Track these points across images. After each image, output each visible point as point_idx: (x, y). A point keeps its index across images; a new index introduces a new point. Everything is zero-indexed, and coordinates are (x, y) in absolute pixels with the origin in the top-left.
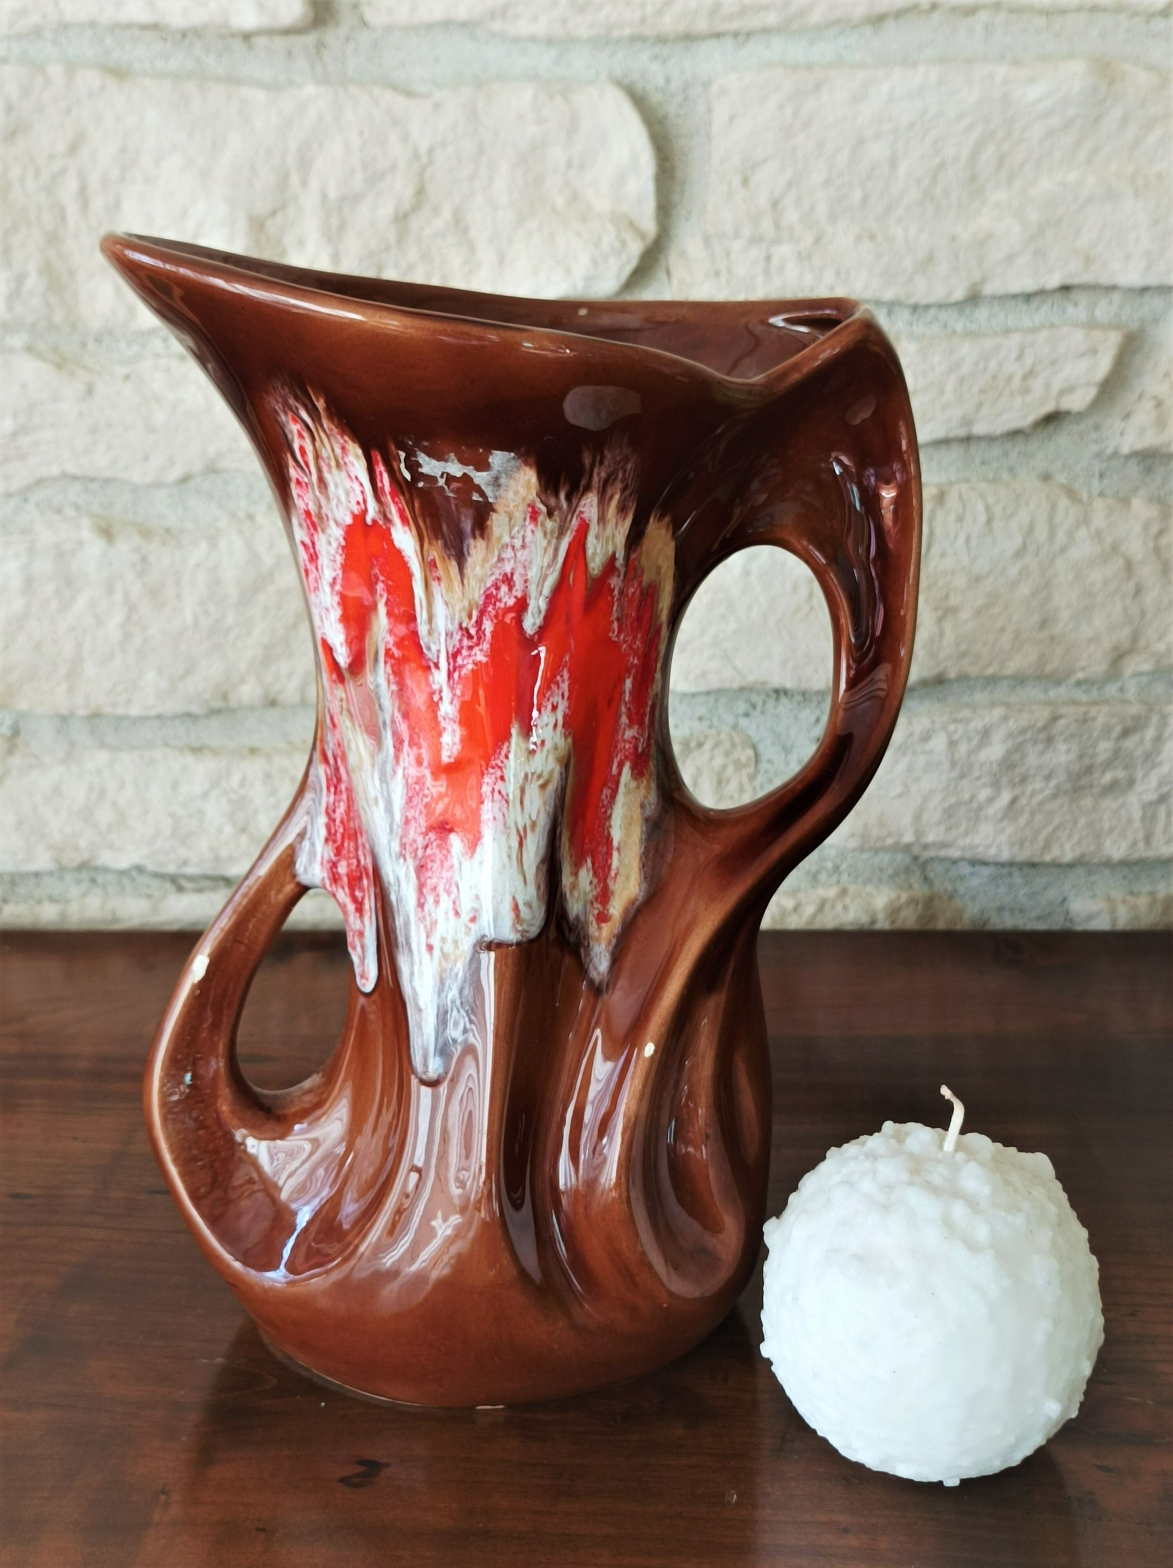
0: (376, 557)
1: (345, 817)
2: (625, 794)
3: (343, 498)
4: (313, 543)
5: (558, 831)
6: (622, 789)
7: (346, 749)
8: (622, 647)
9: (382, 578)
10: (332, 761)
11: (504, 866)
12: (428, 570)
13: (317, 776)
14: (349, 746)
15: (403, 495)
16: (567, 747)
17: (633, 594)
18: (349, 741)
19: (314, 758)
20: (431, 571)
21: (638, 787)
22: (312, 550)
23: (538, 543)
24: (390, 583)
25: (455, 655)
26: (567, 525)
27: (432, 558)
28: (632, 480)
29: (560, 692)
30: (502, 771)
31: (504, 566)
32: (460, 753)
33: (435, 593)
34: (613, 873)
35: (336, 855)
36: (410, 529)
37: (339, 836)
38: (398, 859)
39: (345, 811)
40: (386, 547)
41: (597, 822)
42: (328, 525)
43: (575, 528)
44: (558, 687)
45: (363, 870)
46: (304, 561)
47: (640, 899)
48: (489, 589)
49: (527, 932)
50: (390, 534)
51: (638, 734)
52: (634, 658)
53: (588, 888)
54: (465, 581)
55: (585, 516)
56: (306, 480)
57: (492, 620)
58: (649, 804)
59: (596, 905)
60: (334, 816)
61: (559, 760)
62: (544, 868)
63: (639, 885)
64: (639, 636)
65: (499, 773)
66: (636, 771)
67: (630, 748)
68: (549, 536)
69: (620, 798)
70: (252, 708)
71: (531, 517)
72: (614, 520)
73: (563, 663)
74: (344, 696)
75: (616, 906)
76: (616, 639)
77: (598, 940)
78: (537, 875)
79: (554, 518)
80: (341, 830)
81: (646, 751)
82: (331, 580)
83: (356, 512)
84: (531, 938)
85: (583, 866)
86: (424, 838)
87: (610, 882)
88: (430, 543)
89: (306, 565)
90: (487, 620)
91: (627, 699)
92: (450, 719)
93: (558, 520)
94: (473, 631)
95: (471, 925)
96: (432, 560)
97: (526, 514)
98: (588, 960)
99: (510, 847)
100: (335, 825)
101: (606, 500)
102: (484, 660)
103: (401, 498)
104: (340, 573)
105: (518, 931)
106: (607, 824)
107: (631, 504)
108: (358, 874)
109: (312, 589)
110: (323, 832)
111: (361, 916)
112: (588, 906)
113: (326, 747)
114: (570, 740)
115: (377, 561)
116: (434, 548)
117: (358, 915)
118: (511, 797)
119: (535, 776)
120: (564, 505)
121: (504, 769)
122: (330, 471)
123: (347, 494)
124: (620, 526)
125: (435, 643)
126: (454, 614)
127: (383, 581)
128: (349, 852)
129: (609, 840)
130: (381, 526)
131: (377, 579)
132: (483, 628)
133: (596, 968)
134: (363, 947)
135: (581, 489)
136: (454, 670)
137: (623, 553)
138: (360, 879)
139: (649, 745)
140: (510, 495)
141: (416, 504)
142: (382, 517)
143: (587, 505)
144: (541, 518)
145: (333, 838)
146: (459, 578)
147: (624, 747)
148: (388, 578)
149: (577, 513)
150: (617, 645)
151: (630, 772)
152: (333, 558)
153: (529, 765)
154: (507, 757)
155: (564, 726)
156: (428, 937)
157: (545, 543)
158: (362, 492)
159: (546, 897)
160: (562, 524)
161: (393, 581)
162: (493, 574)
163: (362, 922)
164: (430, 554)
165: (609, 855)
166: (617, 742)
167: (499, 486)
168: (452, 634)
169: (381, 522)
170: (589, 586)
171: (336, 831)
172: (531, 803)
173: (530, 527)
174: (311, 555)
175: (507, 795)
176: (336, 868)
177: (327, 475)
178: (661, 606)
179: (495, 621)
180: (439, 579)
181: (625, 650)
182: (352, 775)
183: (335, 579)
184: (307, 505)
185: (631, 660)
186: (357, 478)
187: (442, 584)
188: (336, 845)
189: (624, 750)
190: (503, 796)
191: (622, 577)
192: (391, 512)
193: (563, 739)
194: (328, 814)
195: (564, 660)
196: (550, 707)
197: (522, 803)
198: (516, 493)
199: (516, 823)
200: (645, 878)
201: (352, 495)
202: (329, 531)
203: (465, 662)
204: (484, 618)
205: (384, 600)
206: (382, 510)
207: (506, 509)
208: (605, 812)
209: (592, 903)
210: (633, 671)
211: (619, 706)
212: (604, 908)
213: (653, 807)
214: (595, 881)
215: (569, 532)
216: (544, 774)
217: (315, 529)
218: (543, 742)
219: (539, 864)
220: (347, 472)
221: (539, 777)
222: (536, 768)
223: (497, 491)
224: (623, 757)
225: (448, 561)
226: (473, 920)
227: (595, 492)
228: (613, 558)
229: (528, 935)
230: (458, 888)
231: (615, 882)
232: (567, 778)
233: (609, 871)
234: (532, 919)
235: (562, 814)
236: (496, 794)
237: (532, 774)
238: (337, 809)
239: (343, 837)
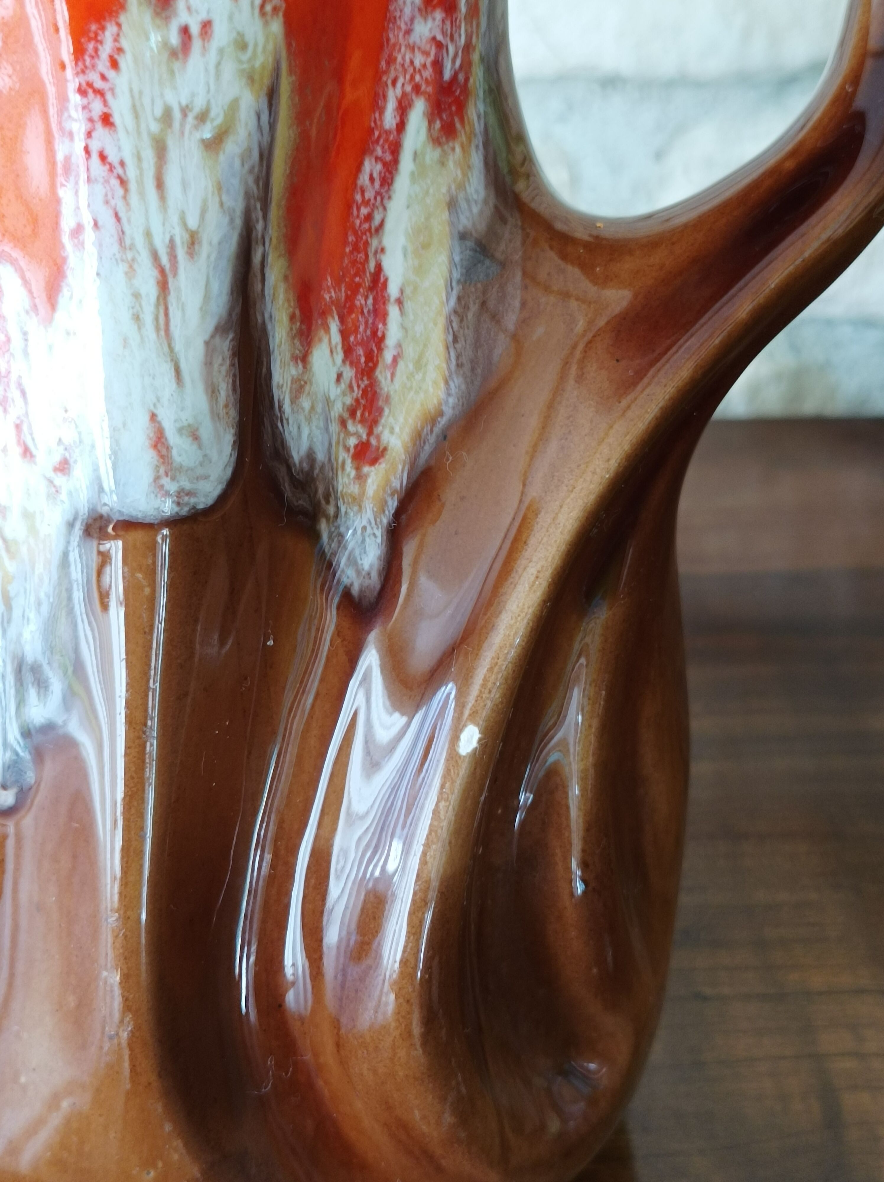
2: (414, 178)
5: (257, 258)
6: (406, 163)
11: (125, 342)
16: (270, 47)
21: (442, 163)
30: (105, 103)
34: (388, 356)
41: (351, 238)
47: (448, 412)
49: (189, 494)
51: (444, 33)
53: (335, 391)
58: (468, 201)
59: (351, 427)
63: (447, 383)
65: (97, 107)
66: (438, 124)
67: (424, 66)
69: (404, 185)
75: (397, 430)
77: (358, 501)
78: (208, 363)
81: (461, 77)
84: (201, 506)
85: (320, 340)
87: (382, 375)
95: (59, 480)
98: (335, 547)
99: (137, 296)
105: (167, 494)
106: (374, 243)
112: (335, 427)
114: (277, 26)
118: (131, 173)
119: (191, 119)
121: (109, 96)
129: (378, 281)
133: (353, 561)
139: (466, 66)
147: (412, 62)
151: (425, 124)
153: (175, 88)
154: (114, 64)
159: (233, 413)
165: (380, 314)
166: (396, 46)
172: (185, 185)
175: (122, 164)
189: (411, 70)
190: (112, 167)
197: (160, 184)
199: (148, 234)
200: (459, 366)
208: (369, 218)
212: (370, 433)
213: (475, 210)
214: (349, 373)
216: (212, 114)
219: (213, 336)
221: (203, 117)
222: (193, 95)
224: (408, 88)
226: (62, 467)
229: (193, 500)
230: (23, 393)
231: (393, 375)
232: (272, 126)
233: (380, 349)
234: (201, 464)
235: (265, 217)
236: (95, 157)
237: (185, 111)
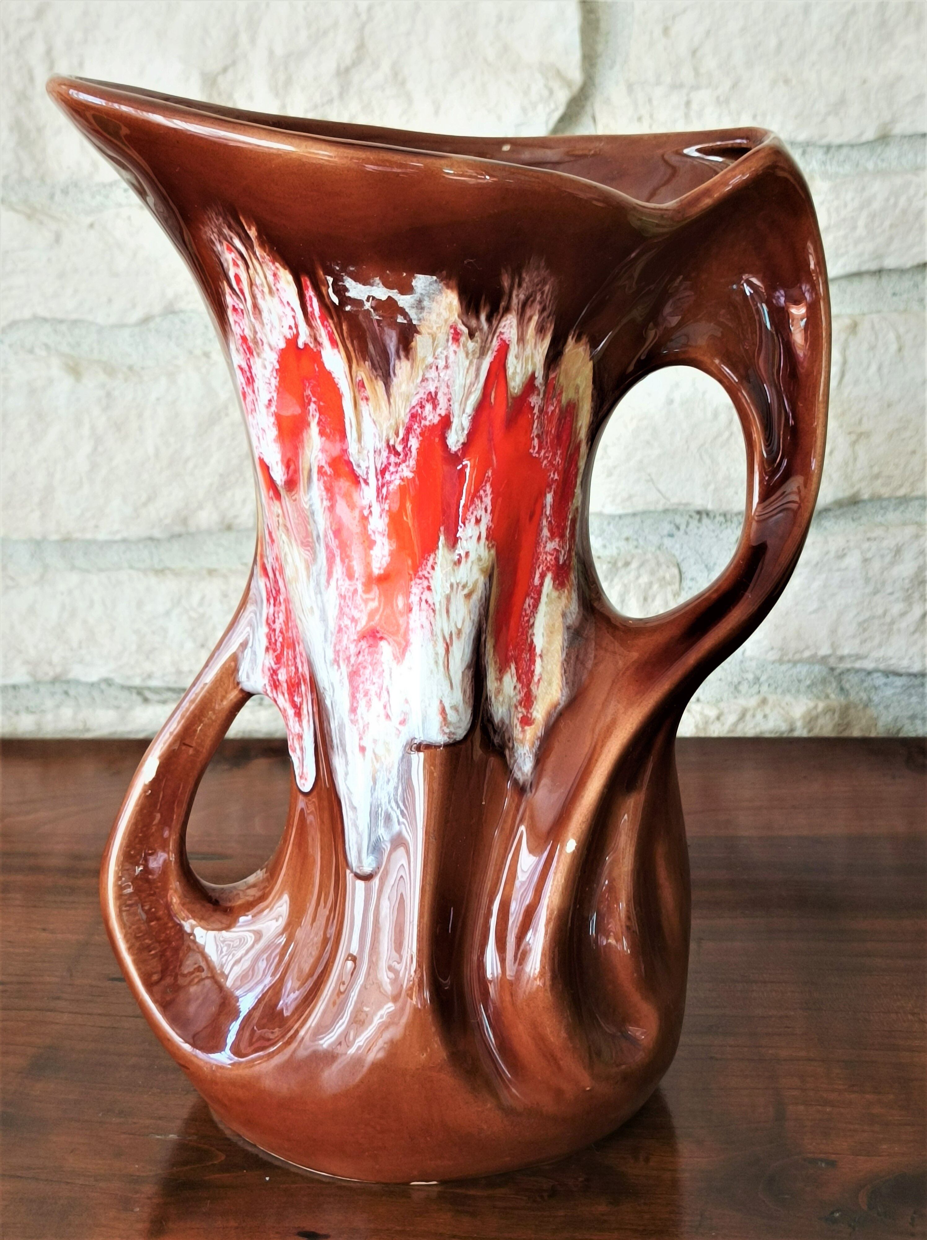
0: (308, 379)
1: (284, 628)
2: (547, 604)
3: (276, 323)
4: (250, 367)
5: (483, 639)
6: (544, 599)
7: (283, 563)
8: (542, 463)
9: (313, 399)
10: (271, 574)
11: (432, 672)
12: (356, 390)
13: (258, 589)
14: (286, 559)
15: (332, 318)
16: (491, 559)
17: (553, 412)
18: (285, 555)
19: (255, 571)
20: (359, 391)
21: (559, 598)
22: (248, 374)
23: (460, 364)
24: (322, 404)
25: (383, 472)
26: (487, 346)
27: (360, 378)
28: (550, 301)
29: (484, 506)
30: (429, 582)
31: (428, 385)
32: (388, 565)
33: (363, 412)
34: (536, 679)
35: (276, 664)
36: (339, 351)
37: (279, 644)
38: (332, 665)
39: (284, 621)
40: (317, 369)
41: (520, 630)
42: (263, 349)
43: (496, 349)
44: (482, 501)
45: (301, 677)
46: (242, 384)
47: (562, 703)
48: (414, 407)
49: (454, 734)
50: (321, 357)
51: (559, 546)
52: (554, 474)
53: (512, 693)
54: (392, 401)
55: (504, 337)
56: (241, 307)
57: (418, 438)
58: (571, 613)
59: (519, 709)
60: (273, 626)
61: (483, 571)
62: (470, 674)
63: (561, 690)
64: (559, 452)
65: (426, 584)
66: (557, 582)
67: (551, 560)
68: (470, 357)
69: (543, 607)
70: (210, 532)
71: (453, 338)
72: (533, 341)
73: (486, 478)
74: (280, 512)
75: (540, 711)
76: (537, 455)
77: (522, 742)
78: (463, 680)
79: (475, 339)
80: (281, 639)
81: (567, 562)
82: (267, 402)
83: (289, 336)
84: (458, 740)
85: (507, 672)
86: (356, 646)
87: (533, 687)
88: (358, 364)
89: (243, 388)
90: (413, 437)
91: (548, 513)
92: (379, 533)
93: (479, 341)
94: (399, 448)
95: (401, 728)
96: (360, 381)
97: (448, 335)
98: (512, 762)
99: (437, 654)
100: (275, 635)
101: (526, 321)
102: (411, 475)
103: (330, 321)
104: (275, 395)
105: (445, 733)
106: (530, 632)
107: (549, 325)
108: (297, 681)
109: (249, 410)
110: (264, 642)
111: (300, 721)
112: (513, 710)
113: (266, 562)
114: (493, 552)
115: (309, 384)
116: (362, 369)
117: (297, 719)
118: (437, 607)
119: (460, 587)
120: (485, 325)
121: (430, 580)
122: (264, 298)
123: (280, 320)
124: (539, 346)
125: (364, 461)
126: (382, 432)
127: (315, 402)
128: (287, 660)
129: (531, 648)
130: (312, 349)
131: (310, 400)
132: (409, 446)
133: (520, 769)
134: (302, 749)
135: (501, 310)
136: (383, 486)
137: (542, 373)
138: (299, 685)
139: (570, 557)
140: (433, 317)
141: (345, 327)
142: (312, 340)
143: (507, 326)
144: (463, 339)
145: (274, 647)
146: (386, 397)
147: (546, 559)
148: (319, 400)
149: (497, 334)
150: (538, 461)
151: (552, 582)
152: (268, 381)
153: (454, 576)
154: (433, 568)
155: (487, 538)
156: (361, 739)
157: (467, 363)
158: (294, 317)
159: (472, 701)
160: (483, 344)
161: (324, 402)
162: (417, 393)
163: (301, 726)
164: (358, 375)
165: (532, 661)
166: (540, 553)
167: (422, 308)
168: (380, 451)
169: (312, 346)
170: (510, 404)
171: (276, 641)
172: (457, 611)
173: (453, 347)
174: (248, 378)
175: (434, 604)
176: (277, 675)
177: (260, 301)
178: (579, 424)
179: (421, 438)
180: (367, 399)
181: (545, 465)
182: (289, 587)
183: (270, 401)
184: (243, 331)
185: (552, 476)
186: (288, 303)
187: (370, 404)
188: (276, 654)
189: (545, 562)
190: (430, 606)
191: (541, 396)
192: (321, 336)
193: (487, 551)
194: (268, 624)
195: (487, 475)
196: (473, 520)
197: (448, 612)
198: (439, 315)
199: (442, 630)
200: (567, 683)
201: (284, 319)
202: (264, 355)
203: (393, 478)
204: (410, 436)
205: (316, 420)
206: (313, 334)
207: (430, 331)
208: (528, 621)
209: (516, 707)
210: (554, 487)
211: (540, 520)
212: (528, 712)
213: (574, 616)
214: (519, 686)
215: (490, 352)
216: (468, 585)
217: (251, 353)
218: (467, 554)
219: (465, 670)
220: (279, 297)
221: (464, 587)
222: (461, 578)
223: (421, 313)
224: (544, 569)
225: (375, 381)
226: (403, 722)
227: (514, 313)
228: (533, 377)
229: (455, 737)
230: (388, 692)
231: (538, 687)
232: (490, 588)
233: (532, 676)
234: (459, 722)
235: (487, 623)
236: (423, 603)
237: (458, 584)
238: (277, 620)
239: (282, 646)
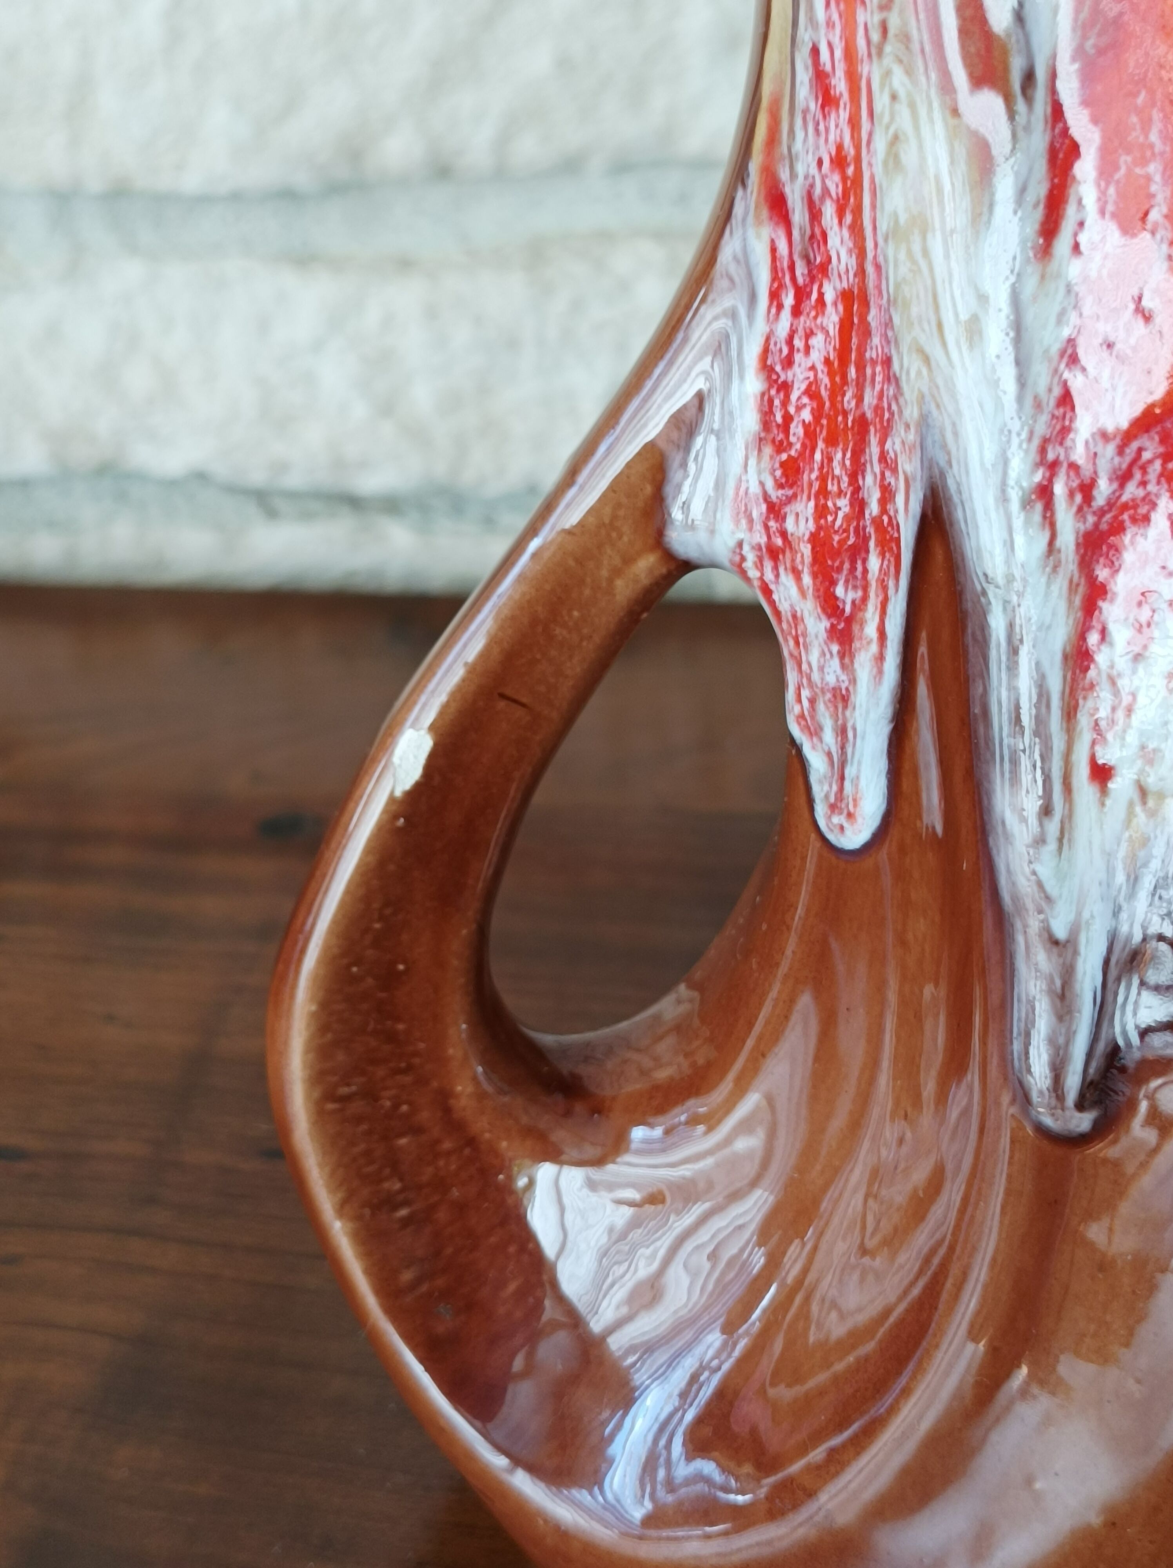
1: (825, 381)
10: (799, 215)
13: (745, 260)
19: (738, 209)
35: (780, 486)
37: (797, 430)
38: (1026, 504)
39: (827, 362)
45: (870, 530)
60: (785, 375)
80: (806, 415)
86: (1121, 451)
100: (785, 403)
110: (749, 421)
111: (846, 654)
113: (784, 175)
128: (823, 479)
134: (842, 732)
138: (859, 551)
145: (780, 435)
163: (851, 668)
171: (788, 419)
176: (781, 517)
188: (785, 456)
194: (766, 368)
238: (798, 357)
239: (810, 434)
